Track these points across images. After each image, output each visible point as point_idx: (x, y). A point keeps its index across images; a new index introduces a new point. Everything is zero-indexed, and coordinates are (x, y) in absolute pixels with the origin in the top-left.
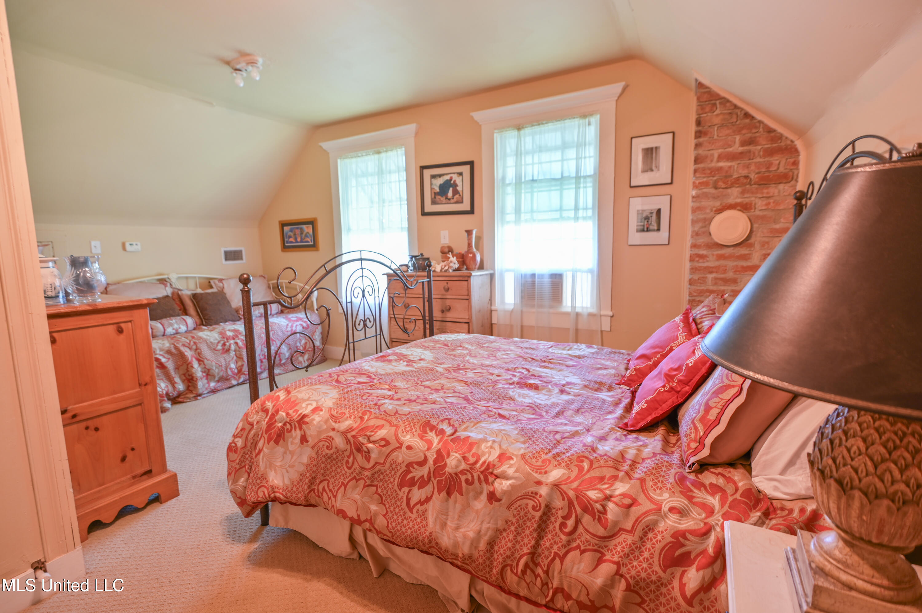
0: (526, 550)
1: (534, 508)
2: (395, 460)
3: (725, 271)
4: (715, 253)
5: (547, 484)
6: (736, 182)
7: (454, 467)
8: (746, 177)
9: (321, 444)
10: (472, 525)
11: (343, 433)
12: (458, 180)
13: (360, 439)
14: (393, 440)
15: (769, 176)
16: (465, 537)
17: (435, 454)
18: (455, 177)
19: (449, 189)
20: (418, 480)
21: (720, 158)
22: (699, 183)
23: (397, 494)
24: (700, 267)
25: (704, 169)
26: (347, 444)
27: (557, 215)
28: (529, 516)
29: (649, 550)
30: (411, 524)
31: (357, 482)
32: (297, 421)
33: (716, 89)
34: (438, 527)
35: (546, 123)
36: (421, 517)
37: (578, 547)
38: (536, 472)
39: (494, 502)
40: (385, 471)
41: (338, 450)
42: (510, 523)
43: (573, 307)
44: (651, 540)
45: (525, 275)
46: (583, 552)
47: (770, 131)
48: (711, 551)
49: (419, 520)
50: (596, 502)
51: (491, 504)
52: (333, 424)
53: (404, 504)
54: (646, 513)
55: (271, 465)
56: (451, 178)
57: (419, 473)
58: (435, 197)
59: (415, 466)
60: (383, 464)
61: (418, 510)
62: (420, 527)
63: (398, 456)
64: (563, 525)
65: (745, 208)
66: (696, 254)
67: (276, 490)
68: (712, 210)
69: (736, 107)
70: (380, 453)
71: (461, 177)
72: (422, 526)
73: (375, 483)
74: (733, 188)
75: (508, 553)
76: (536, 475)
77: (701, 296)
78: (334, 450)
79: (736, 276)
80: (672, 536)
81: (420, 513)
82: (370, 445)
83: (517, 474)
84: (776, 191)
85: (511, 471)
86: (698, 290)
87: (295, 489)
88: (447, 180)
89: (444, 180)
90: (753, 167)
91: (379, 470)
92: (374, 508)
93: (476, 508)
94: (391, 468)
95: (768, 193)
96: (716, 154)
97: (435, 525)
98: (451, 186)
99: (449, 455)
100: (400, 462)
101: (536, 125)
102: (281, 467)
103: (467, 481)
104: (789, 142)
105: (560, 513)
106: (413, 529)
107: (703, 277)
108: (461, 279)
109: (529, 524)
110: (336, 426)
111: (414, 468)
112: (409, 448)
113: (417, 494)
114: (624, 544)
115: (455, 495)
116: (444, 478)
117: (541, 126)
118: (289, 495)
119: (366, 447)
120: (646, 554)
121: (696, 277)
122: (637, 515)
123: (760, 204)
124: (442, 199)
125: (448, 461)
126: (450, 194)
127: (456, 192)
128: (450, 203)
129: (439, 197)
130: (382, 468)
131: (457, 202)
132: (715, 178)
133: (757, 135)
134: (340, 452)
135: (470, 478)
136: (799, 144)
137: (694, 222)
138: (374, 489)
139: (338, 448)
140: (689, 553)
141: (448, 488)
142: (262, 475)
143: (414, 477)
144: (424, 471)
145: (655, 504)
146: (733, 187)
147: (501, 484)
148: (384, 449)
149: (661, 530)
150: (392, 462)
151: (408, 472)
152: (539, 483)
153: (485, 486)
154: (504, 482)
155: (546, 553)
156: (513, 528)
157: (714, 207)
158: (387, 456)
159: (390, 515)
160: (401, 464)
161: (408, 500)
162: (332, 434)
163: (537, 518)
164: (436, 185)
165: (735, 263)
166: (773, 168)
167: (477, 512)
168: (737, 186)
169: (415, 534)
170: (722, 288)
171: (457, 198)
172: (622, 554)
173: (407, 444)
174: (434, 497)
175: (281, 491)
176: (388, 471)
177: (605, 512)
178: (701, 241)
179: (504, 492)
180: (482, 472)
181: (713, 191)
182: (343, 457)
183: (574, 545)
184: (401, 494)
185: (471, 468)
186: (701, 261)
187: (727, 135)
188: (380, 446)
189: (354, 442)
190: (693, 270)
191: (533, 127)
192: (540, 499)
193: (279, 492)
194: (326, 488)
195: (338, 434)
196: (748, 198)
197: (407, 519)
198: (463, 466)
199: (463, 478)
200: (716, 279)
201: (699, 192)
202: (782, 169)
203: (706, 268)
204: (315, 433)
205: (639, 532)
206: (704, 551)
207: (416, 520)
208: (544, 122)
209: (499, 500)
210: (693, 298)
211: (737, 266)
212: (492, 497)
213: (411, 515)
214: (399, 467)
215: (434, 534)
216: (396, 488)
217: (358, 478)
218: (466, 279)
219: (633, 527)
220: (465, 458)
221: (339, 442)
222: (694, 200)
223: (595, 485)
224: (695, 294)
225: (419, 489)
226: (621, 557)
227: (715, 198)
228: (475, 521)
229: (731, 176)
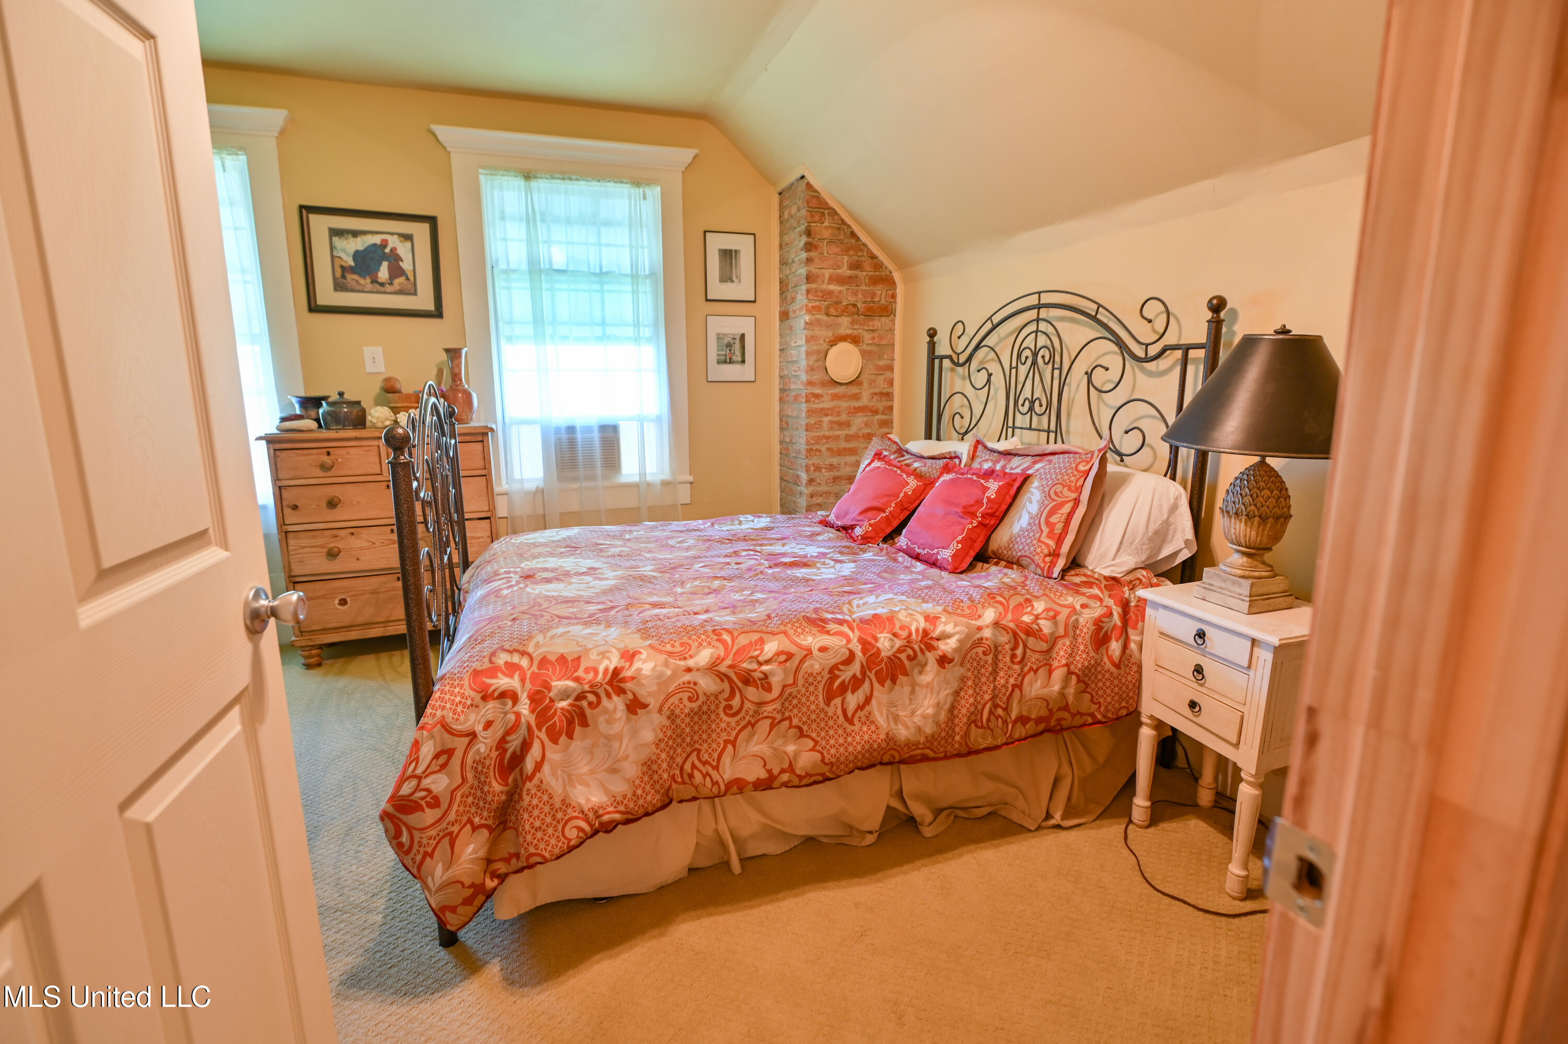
0: (987, 697)
1: (984, 653)
2: (810, 671)
3: (839, 414)
4: (830, 392)
5: (987, 626)
6: (845, 311)
7: (889, 648)
8: (854, 305)
9: (674, 700)
10: (926, 703)
11: (710, 669)
12: (403, 250)
13: (744, 665)
14: (793, 649)
15: (873, 307)
16: (925, 717)
17: (857, 644)
18: (393, 241)
19: (380, 264)
20: (849, 683)
21: (831, 280)
22: (812, 307)
23: (826, 712)
24: (817, 408)
25: (816, 291)
26: (722, 681)
27: (598, 331)
28: (982, 663)
29: (1082, 643)
30: (858, 738)
31: (753, 728)
32: (606, 684)
33: (824, 195)
34: (892, 723)
35: (577, 180)
36: (866, 723)
37: (1031, 669)
38: (972, 620)
39: (946, 665)
40: (799, 692)
41: (708, 696)
42: (965, 680)
43: (642, 474)
44: (1080, 635)
45: (557, 430)
46: (1036, 671)
47: (873, 257)
48: (1119, 623)
49: (865, 729)
50: (1032, 623)
51: (944, 668)
52: (682, 663)
53: (842, 718)
54: (1068, 617)
55: (570, 780)
56: (384, 244)
57: (846, 675)
58: (343, 277)
59: (841, 667)
60: (795, 683)
61: (860, 717)
62: (870, 735)
63: (812, 666)
64: (1013, 656)
65: (855, 340)
66: (812, 393)
67: (601, 812)
68: (825, 342)
69: (843, 222)
70: (786, 672)
71: (408, 244)
72: (872, 732)
73: (787, 714)
74: (843, 317)
75: (972, 709)
76: (973, 622)
77: (818, 444)
78: (702, 698)
79: (849, 418)
80: (1094, 625)
81: (863, 719)
82: (765, 668)
83: (958, 629)
84: (880, 325)
85: (949, 628)
86: (815, 436)
87: (639, 792)
88: (375, 245)
89: (367, 244)
90: (860, 296)
91: (790, 694)
92: (791, 748)
93: (925, 683)
94: (809, 684)
95: (873, 326)
96: (827, 273)
97: (889, 723)
98: (385, 257)
99: (876, 639)
100: (818, 671)
101: (559, 179)
102: (592, 772)
103: (909, 657)
104: (888, 273)
105: (1007, 647)
106: (863, 742)
107: (819, 421)
108: (468, 438)
109: (983, 671)
110: (691, 663)
111: (840, 670)
112: (823, 649)
113: (853, 700)
114: (1065, 648)
115: (902, 679)
116: (883, 665)
117: (567, 181)
118: (631, 805)
119: (761, 672)
120: (1082, 647)
121: (812, 421)
122: (1064, 621)
123: (867, 337)
124: (362, 281)
125: (879, 645)
126: (383, 273)
127: (396, 271)
128: (385, 293)
129: (356, 277)
130: (794, 690)
131: (401, 292)
132: (826, 303)
133: (862, 259)
134: (712, 698)
135: (910, 652)
136: (897, 276)
137: (808, 354)
138: (787, 722)
139: (708, 693)
140: (1106, 632)
141: (892, 674)
142: (563, 800)
143: (843, 682)
144: (855, 668)
145: (1070, 607)
146: (843, 315)
147: (947, 644)
148: (788, 664)
149: (1083, 624)
150: (806, 676)
151: (833, 677)
152: (980, 629)
153: (928, 654)
154: (948, 641)
155: (1003, 690)
156: (970, 683)
157: (827, 337)
158: (796, 672)
159: (824, 743)
160: (821, 673)
161: (844, 711)
162: (688, 677)
163: (990, 661)
164: (344, 251)
165: (848, 404)
166: (876, 299)
167: (928, 685)
168: (846, 314)
169: (867, 747)
170: (837, 433)
171: (400, 284)
172: (1067, 656)
173: (817, 647)
174: (875, 693)
175: (611, 809)
176: (803, 690)
177: (1040, 630)
178: (816, 377)
179: (955, 650)
180: (921, 642)
181: (825, 318)
182: (717, 705)
183: (1026, 669)
184: (830, 711)
185: (908, 642)
186: (817, 401)
187: (836, 254)
188: (780, 663)
189: (735, 673)
190: (810, 412)
191: (554, 181)
192: (987, 642)
193: (608, 813)
194: (697, 763)
195: (699, 674)
196: (859, 331)
197: (851, 734)
198: (898, 643)
199: (903, 656)
200: (831, 422)
201: (813, 318)
202: (883, 301)
203: (822, 409)
204: (655, 688)
205: (1071, 633)
206: (1115, 626)
207: (861, 730)
208: (574, 177)
209: (951, 661)
210: (811, 447)
211: (850, 407)
212: (943, 661)
213: (853, 728)
214: (819, 678)
215: (891, 733)
216: (822, 705)
217: (753, 721)
218: (480, 438)
219: (1065, 631)
220: (895, 635)
221: (707, 684)
222: (808, 327)
223: (1022, 611)
224: (812, 442)
225: (853, 693)
226: (1067, 658)
227: (828, 326)
228: (929, 696)
229: (841, 303)
